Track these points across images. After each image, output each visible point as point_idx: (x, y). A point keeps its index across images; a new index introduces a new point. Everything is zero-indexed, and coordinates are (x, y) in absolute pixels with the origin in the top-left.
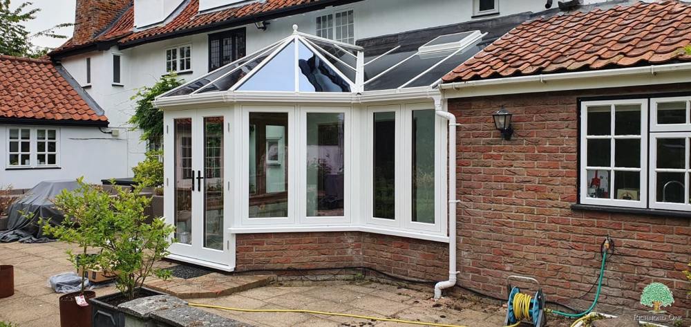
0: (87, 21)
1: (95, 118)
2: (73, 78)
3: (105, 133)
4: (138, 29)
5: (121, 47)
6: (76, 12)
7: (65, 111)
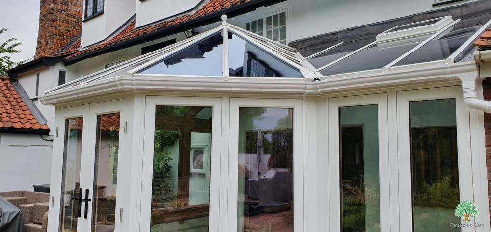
0: (46, 45)
1: (37, 127)
2: (25, 92)
3: (46, 140)
4: (83, 48)
5: (67, 64)
6: (38, 38)
7: (8, 119)
